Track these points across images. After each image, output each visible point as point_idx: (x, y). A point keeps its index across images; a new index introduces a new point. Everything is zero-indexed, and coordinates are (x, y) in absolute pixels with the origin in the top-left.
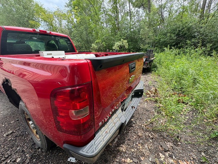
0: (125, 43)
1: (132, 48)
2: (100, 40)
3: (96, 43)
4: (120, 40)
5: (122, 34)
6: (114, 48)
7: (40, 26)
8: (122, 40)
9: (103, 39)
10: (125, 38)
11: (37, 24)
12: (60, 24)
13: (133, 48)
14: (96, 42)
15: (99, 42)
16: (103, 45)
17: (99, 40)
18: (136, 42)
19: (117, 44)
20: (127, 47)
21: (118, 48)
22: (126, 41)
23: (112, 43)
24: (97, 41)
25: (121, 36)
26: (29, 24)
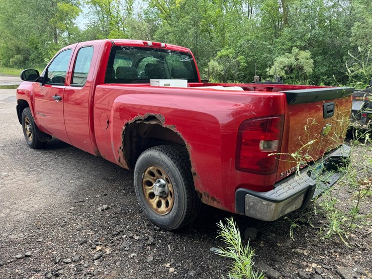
0: (305, 58)
1: (323, 74)
2: (232, 50)
3: (220, 57)
4: (290, 50)
5: (297, 33)
6: (270, 71)
7: (78, 15)
8: (295, 50)
9: (241, 47)
10: (303, 44)
11: (73, 11)
12: (129, 11)
13: (328, 74)
14: (219, 54)
15: (227, 56)
16: (239, 63)
17: (229, 51)
18: (339, 55)
19: (281, 63)
20: (309, 69)
21: (283, 73)
22: (306, 54)
23: (266, 57)
24: (223, 52)
25: (291, 39)
26: (57, 11)
